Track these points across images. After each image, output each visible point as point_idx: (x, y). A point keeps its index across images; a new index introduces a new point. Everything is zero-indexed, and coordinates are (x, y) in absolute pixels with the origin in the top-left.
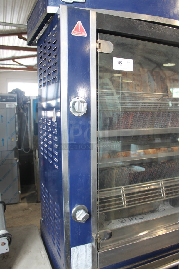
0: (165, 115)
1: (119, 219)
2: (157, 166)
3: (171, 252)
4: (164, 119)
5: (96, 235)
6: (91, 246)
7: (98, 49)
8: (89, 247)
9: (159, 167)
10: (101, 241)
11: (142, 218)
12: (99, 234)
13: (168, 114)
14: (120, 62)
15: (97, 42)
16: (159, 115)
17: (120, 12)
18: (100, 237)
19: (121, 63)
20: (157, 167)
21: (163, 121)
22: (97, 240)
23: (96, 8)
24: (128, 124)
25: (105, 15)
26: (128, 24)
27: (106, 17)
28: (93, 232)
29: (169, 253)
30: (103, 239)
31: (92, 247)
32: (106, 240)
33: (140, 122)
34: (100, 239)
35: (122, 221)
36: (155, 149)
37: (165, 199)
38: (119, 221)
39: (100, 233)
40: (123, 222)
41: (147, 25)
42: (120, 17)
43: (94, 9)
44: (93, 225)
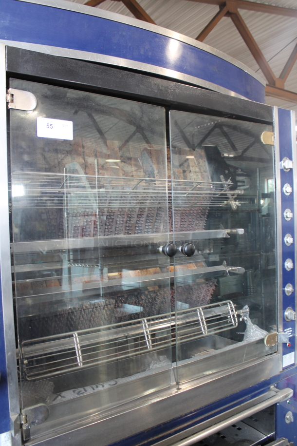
0: (152, 215)
1: (74, 390)
2: (141, 298)
3: (160, 436)
4: (151, 221)
5: (17, 416)
6: (10, 437)
7: (9, 103)
8: (6, 439)
9: (146, 300)
10: (28, 426)
11: (115, 383)
12: (24, 414)
13: (157, 213)
14: (49, 125)
15: (7, 93)
16: (143, 214)
17: (50, 47)
18: (27, 420)
19: (51, 127)
20: (142, 300)
21: (150, 224)
22: (21, 425)
23: (8, 39)
24: (89, 230)
25: (20, 51)
26: (63, 66)
27: (22, 53)
28: (13, 410)
29: (156, 437)
30: (33, 423)
31: (13, 438)
32: (38, 423)
33: (109, 227)
34: (27, 422)
35: (79, 392)
36: (139, 271)
37: (152, 349)
38: (74, 391)
39: (25, 411)
40: (81, 392)
41: (95, 68)
42: (48, 55)
43: (5, 40)
44: (11, 398)
